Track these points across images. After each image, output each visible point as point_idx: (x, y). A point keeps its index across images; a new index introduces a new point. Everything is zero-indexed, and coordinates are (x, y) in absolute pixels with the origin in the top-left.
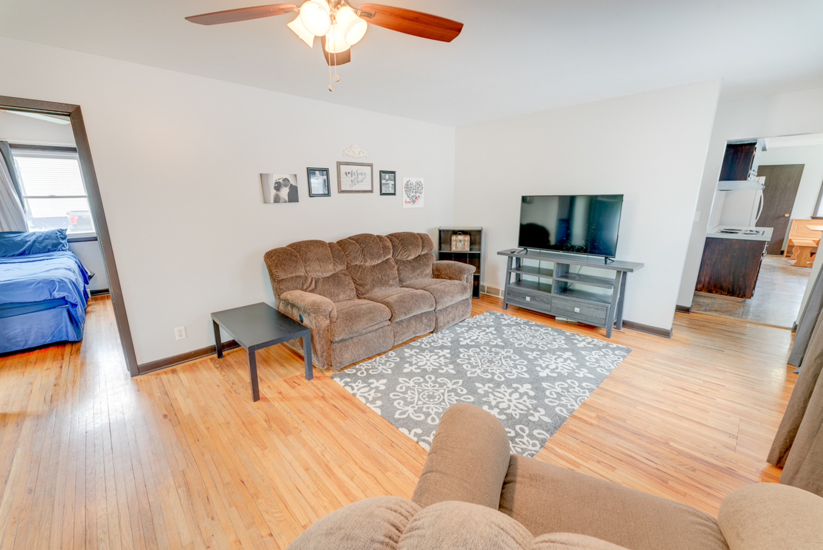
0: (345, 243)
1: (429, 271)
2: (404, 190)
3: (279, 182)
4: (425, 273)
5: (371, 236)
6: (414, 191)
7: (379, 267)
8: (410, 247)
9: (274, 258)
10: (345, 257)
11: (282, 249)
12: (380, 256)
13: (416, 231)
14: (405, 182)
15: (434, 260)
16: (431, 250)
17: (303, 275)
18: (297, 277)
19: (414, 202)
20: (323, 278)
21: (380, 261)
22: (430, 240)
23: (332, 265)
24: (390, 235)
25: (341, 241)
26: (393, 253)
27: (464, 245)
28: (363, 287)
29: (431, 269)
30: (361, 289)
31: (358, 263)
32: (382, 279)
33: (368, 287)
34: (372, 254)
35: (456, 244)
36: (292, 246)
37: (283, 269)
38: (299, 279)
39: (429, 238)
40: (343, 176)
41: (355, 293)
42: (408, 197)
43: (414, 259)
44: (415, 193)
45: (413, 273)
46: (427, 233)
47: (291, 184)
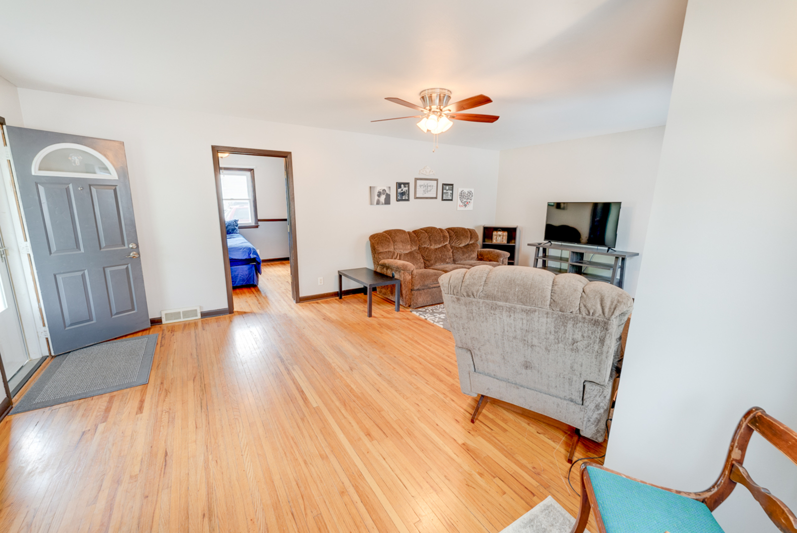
0: (418, 232)
1: (475, 255)
2: (459, 197)
3: (380, 192)
4: (471, 256)
5: (435, 228)
6: (466, 198)
7: (440, 249)
8: (462, 237)
9: (376, 239)
10: (418, 241)
11: (380, 233)
12: (441, 242)
13: (466, 227)
14: (460, 191)
15: (479, 249)
16: (477, 241)
17: (392, 250)
18: (389, 252)
19: (465, 206)
20: (404, 254)
21: (440, 246)
22: (477, 234)
23: (410, 245)
24: (449, 229)
25: (415, 231)
26: (450, 241)
27: (503, 238)
28: (429, 262)
29: (476, 254)
30: (427, 263)
31: (426, 246)
32: (442, 257)
33: (432, 262)
34: (435, 241)
35: (496, 238)
36: (386, 232)
37: (382, 246)
38: (390, 253)
39: (476, 232)
40: (418, 187)
41: (423, 265)
42: (462, 202)
43: (464, 247)
44: (467, 199)
45: (463, 256)
46: (474, 229)
47: (387, 194)
